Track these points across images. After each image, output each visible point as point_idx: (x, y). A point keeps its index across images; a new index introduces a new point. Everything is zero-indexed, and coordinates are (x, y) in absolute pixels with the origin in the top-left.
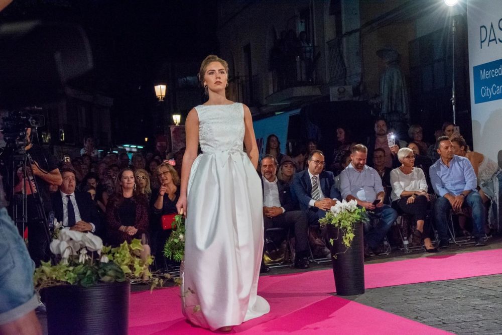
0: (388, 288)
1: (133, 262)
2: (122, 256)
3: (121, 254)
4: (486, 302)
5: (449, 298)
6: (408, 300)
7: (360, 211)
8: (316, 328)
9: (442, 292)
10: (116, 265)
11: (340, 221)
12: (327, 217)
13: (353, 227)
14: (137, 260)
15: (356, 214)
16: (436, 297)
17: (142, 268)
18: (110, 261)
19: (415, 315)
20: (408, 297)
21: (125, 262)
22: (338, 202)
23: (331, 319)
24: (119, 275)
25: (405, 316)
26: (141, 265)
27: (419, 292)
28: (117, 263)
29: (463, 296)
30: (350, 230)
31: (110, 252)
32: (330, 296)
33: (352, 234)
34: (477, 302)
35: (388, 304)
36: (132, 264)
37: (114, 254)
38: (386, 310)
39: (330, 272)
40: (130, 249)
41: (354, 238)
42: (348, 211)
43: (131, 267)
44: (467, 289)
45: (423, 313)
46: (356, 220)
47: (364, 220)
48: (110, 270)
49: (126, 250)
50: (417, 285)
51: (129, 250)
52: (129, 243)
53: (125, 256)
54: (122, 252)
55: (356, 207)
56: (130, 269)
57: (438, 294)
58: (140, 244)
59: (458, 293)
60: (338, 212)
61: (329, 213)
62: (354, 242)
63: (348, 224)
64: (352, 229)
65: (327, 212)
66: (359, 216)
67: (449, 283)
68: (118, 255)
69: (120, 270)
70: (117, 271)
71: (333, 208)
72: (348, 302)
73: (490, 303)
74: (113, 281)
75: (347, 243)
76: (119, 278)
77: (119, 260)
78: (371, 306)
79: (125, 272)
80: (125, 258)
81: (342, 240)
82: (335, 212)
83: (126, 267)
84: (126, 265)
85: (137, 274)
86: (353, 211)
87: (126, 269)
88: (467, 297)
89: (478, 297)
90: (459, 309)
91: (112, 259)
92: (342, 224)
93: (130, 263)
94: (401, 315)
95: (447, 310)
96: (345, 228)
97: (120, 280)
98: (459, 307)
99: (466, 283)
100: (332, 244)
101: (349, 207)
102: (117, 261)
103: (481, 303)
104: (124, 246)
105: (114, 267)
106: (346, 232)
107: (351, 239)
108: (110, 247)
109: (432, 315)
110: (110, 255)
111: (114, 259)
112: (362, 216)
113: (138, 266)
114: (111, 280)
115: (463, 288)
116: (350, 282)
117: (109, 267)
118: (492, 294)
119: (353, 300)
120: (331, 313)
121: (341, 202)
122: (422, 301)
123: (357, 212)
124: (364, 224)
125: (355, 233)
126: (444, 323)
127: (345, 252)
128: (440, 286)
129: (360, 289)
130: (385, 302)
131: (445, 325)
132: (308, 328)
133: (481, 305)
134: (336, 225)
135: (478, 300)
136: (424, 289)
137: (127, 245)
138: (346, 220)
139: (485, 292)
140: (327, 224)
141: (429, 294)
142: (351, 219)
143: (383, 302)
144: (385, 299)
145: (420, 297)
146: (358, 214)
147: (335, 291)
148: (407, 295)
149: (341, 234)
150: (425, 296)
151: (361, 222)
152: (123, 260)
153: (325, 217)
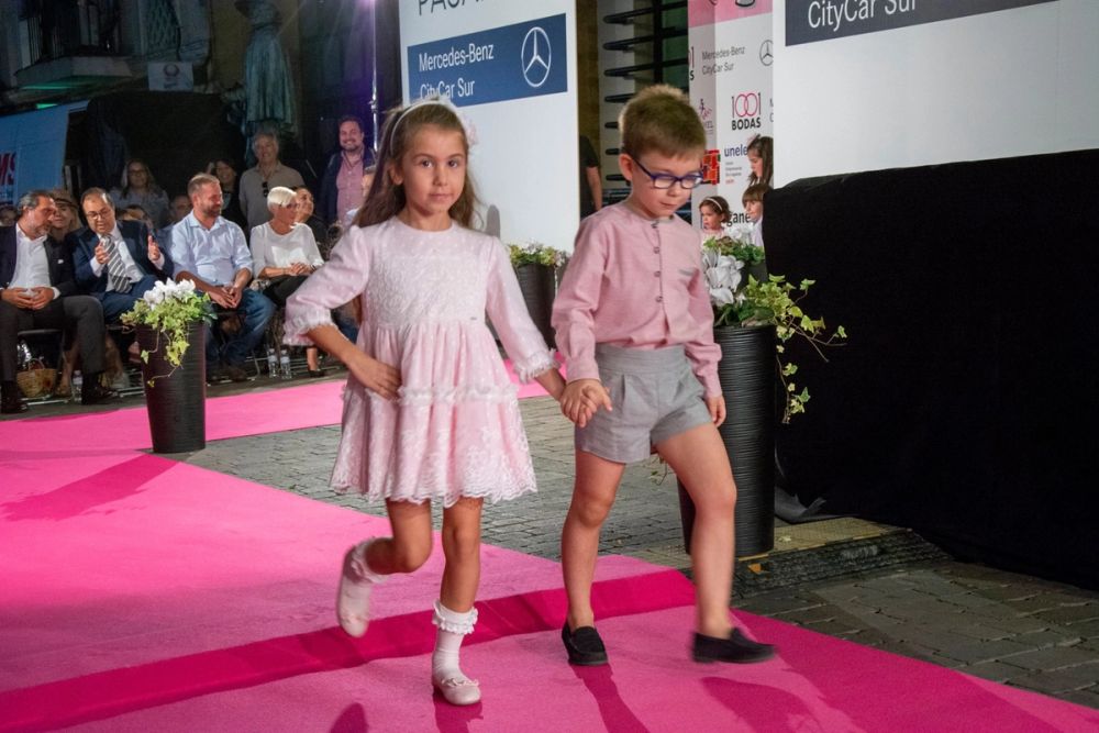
6: (281, 458)
7: (200, 301)
8: (110, 512)
11: (161, 319)
13: (185, 329)
15: (193, 306)
16: (331, 451)
19: (290, 482)
20: (282, 453)
22: (159, 283)
23: (140, 495)
25: (274, 485)
30: (180, 335)
32: (139, 455)
33: (184, 342)
35: (247, 466)
38: (242, 478)
39: (141, 412)
41: (188, 350)
42: (177, 299)
45: (304, 480)
46: (192, 317)
47: (207, 316)
50: (301, 434)
55: (192, 293)
60: (159, 300)
61: (142, 304)
62: (188, 357)
63: (176, 323)
64: (185, 333)
66: (197, 311)
71: (148, 294)
72: (173, 465)
75: (174, 358)
78: (216, 469)
81: (164, 352)
82: (152, 302)
86: (186, 300)
92: (165, 323)
94: (266, 484)
96: (171, 331)
100: (146, 360)
106: (173, 339)
107: (183, 352)
109: (320, 482)
112: (204, 310)
116: (180, 429)
119: (182, 460)
120: (140, 485)
121: (165, 283)
122: (306, 459)
123: (193, 302)
124: (207, 324)
125: (189, 340)
126: (338, 494)
127: (169, 375)
129: (197, 441)
130: (240, 463)
131: (340, 497)
132: (94, 512)
134: (155, 326)
136: (312, 439)
138: (173, 316)
140: (137, 324)
141: (318, 446)
142: (182, 314)
143: (236, 463)
144: (240, 457)
145: (303, 453)
146: (197, 305)
147: (151, 446)
148: (281, 450)
149: (164, 342)
150: (311, 450)
151: (201, 322)
153: (133, 310)
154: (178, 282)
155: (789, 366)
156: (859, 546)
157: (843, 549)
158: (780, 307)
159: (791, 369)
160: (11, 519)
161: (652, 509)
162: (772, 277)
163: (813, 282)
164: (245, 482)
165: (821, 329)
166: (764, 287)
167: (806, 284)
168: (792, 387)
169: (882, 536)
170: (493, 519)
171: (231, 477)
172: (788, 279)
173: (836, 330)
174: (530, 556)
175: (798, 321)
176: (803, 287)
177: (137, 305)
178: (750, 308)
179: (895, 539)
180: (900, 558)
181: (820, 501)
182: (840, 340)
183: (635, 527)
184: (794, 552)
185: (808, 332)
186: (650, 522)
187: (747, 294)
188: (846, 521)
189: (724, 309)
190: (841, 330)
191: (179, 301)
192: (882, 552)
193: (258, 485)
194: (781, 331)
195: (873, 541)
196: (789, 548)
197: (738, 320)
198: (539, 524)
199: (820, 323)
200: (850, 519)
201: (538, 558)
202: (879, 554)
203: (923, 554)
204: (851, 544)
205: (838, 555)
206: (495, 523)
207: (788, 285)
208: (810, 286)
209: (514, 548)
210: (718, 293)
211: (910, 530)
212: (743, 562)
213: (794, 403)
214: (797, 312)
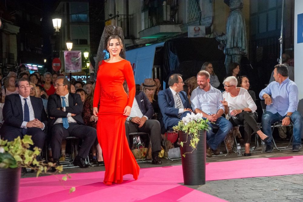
0: (223, 181)
1: (24, 153)
2: (15, 148)
3: (15, 146)
4: (296, 194)
5: (269, 190)
6: (237, 190)
7: (205, 122)
9: (264, 185)
10: (10, 155)
11: (189, 129)
12: (179, 125)
13: (198, 133)
14: (27, 152)
15: (201, 124)
16: (259, 189)
17: (31, 158)
18: (6, 152)
20: (238, 188)
21: (18, 153)
22: (188, 114)
24: (13, 163)
26: (30, 155)
27: (246, 184)
28: (11, 154)
29: (279, 189)
30: (196, 136)
31: (6, 145)
32: (179, 185)
33: (198, 138)
34: (290, 193)
36: (23, 154)
37: (9, 146)
38: (221, 198)
39: (179, 167)
40: (23, 144)
41: (199, 142)
42: (195, 121)
43: (22, 157)
44: (283, 184)
46: (201, 128)
47: (207, 128)
48: (5, 158)
49: (19, 143)
50: (246, 180)
51: (21, 144)
52: (22, 138)
53: (18, 148)
54: (15, 145)
55: (201, 118)
56: (22, 158)
57: (260, 187)
58: (30, 139)
59: (275, 187)
60: (188, 121)
61: (181, 123)
62: (199, 145)
63: (195, 131)
64: (198, 135)
65: (179, 122)
66: (203, 126)
67: (269, 178)
68: (12, 147)
69: (13, 159)
70: (10, 159)
71: (184, 119)
72: (192, 190)
73: (299, 194)
74: (7, 167)
75: (193, 145)
76: (11, 164)
77: (13, 151)
78: (210, 194)
79: (17, 161)
80: (18, 150)
81: (190, 143)
82: (185, 122)
84: (19, 155)
85: (26, 162)
86: (199, 121)
87: (18, 158)
88: (282, 189)
89: (291, 190)
90: (276, 199)
91: (7, 150)
92: (190, 131)
93: (21, 154)
95: (266, 199)
96: (192, 134)
97: (13, 167)
98: (275, 197)
99: (282, 179)
100: (182, 146)
101: (196, 118)
102: (12, 152)
103: (293, 195)
104: (17, 141)
105: (10, 157)
106: (193, 137)
107: (197, 143)
108: (6, 141)
110: (6, 147)
111: (9, 150)
112: (206, 125)
113: (28, 156)
114: (5, 167)
115: (279, 183)
116: (195, 175)
117: (5, 156)
118: (301, 188)
119: (196, 189)
121: (191, 114)
122: (248, 191)
123: (202, 122)
124: (207, 132)
125: (200, 138)
127: (191, 153)
128: (263, 181)
129: (202, 180)
130: (220, 191)
133: (292, 196)
134: (186, 132)
135: (290, 192)
136: (251, 183)
137: (20, 140)
138: (193, 128)
139: (296, 186)
140: (179, 131)
141: (253, 186)
142: (197, 127)
143: (218, 191)
144: (220, 189)
145: (247, 189)
146: (203, 123)
147: (183, 182)
148: (237, 186)
149: (190, 138)
150: (251, 188)
151: (205, 130)
152: (16, 151)
153: (177, 125)
154: (196, 114)
171: (216, 197)
177: (179, 123)
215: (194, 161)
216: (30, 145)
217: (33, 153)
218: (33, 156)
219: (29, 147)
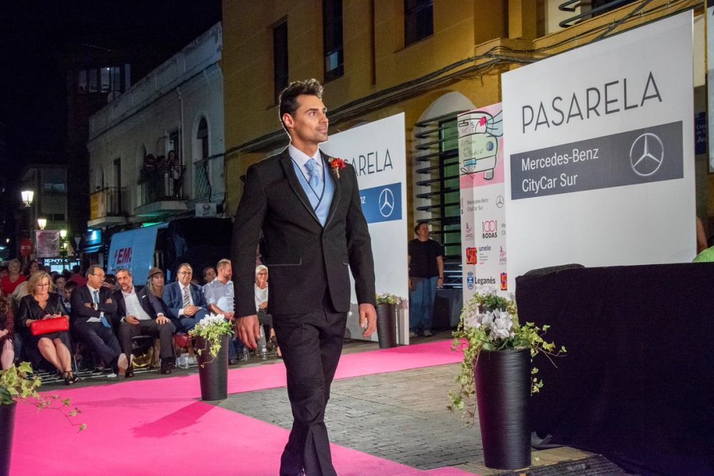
0: (247, 393)
1: (21, 384)
2: (9, 378)
3: (8, 376)
6: (265, 404)
7: (227, 324)
10: (2, 388)
11: (208, 334)
13: (219, 339)
14: (25, 382)
15: (223, 327)
17: (30, 390)
19: (272, 419)
21: (12, 384)
22: (207, 316)
23: (197, 424)
24: (8, 399)
25: (264, 420)
28: (4, 386)
30: (217, 341)
32: (195, 401)
33: (219, 345)
35: (248, 409)
36: (20, 386)
38: (248, 415)
39: (195, 377)
40: (18, 372)
41: (220, 349)
43: (19, 389)
45: (279, 417)
46: (223, 332)
47: (230, 332)
49: (14, 372)
50: (274, 391)
51: (16, 372)
53: (12, 378)
58: (29, 366)
60: (207, 324)
62: (220, 353)
63: (215, 336)
64: (219, 341)
66: (225, 329)
68: (5, 377)
69: (7, 393)
70: (4, 394)
71: (202, 321)
72: (211, 408)
75: (214, 353)
76: (7, 400)
77: (6, 382)
78: (234, 411)
79: (12, 394)
80: (12, 380)
81: (209, 350)
82: (203, 325)
83: (13, 389)
84: (14, 387)
85: (24, 396)
86: (220, 324)
87: (12, 391)
92: (210, 336)
93: (17, 385)
94: (260, 419)
96: (212, 339)
97: (7, 403)
100: (200, 354)
101: (217, 320)
102: (4, 384)
105: (3, 390)
106: (213, 343)
107: (218, 350)
112: (228, 329)
113: (25, 388)
116: (215, 388)
119: (217, 405)
120: (197, 418)
121: (210, 315)
123: (224, 325)
124: (229, 336)
125: (221, 344)
127: (211, 362)
129: (223, 394)
130: (245, 407)
132: (176, 433)
134: (205, 337)
138: (213, 332)
140: (196, 336)
142: (218, 331)
143: (243, 407)
144: (245, 404)
145: (276, 401)
146: (225, 327)
147: (200, 396)
148: (265, 400)
149: (209, 345)
151: (227, 335)
152: (10, 383)
153: (194, 329)
155: (535, 369)
156: (576, 464)
157: (566, 466)
158: (532, 339)
159: (535, 371)
160: (136, 436)
161: (460, 438)
162: (528, 324)
163: (549, 326)
164: (250, 418)
165: (553, 348)
166: (524, 329)
167: (545, 327)
168: (535, 380)
169: (587, 459)
170: (379, 442)
171: (241, 415)
172: (536, 325)
173: (561, 349)
174: (402, 465)
175: (541, 344)
176: (544, 329)
177: (196, 327)
178: (518, 340)
179: (593, 460)
180: (597, 471)
181: (549, 436)
182: (563, 353)
183: (454, 448)
184: (542, 467)
185: (547, 350)
186: (461, 446)
187: (515, 332)
188: (566, 449)
189: (505, 340)
190: (563, 348)
191: (217, 325)
192: (588, 467)
193: (255, 419)
194: (532, 351)
195: (582, 461)
196: (539, 464)
197: (512, 346)
198: (403, 445)
199: (552, 345)
200: (568, 448)
201: (406, 466)
202: (586, 469)
203: (609, 469)
204: (572, 463)
205: (565, 469)
206: (380, 444)
207: (536, 328)
208: (548, 329)
209: (392, 459)
210: (501, 332)
211: (601, 455)
212: (517, 472)
213: (535, 388)
214: (540, 340)
215: (214, 373)
216: (28, 373)
217: (32, 384)
218: (32, 388)
219: (26, 376)
